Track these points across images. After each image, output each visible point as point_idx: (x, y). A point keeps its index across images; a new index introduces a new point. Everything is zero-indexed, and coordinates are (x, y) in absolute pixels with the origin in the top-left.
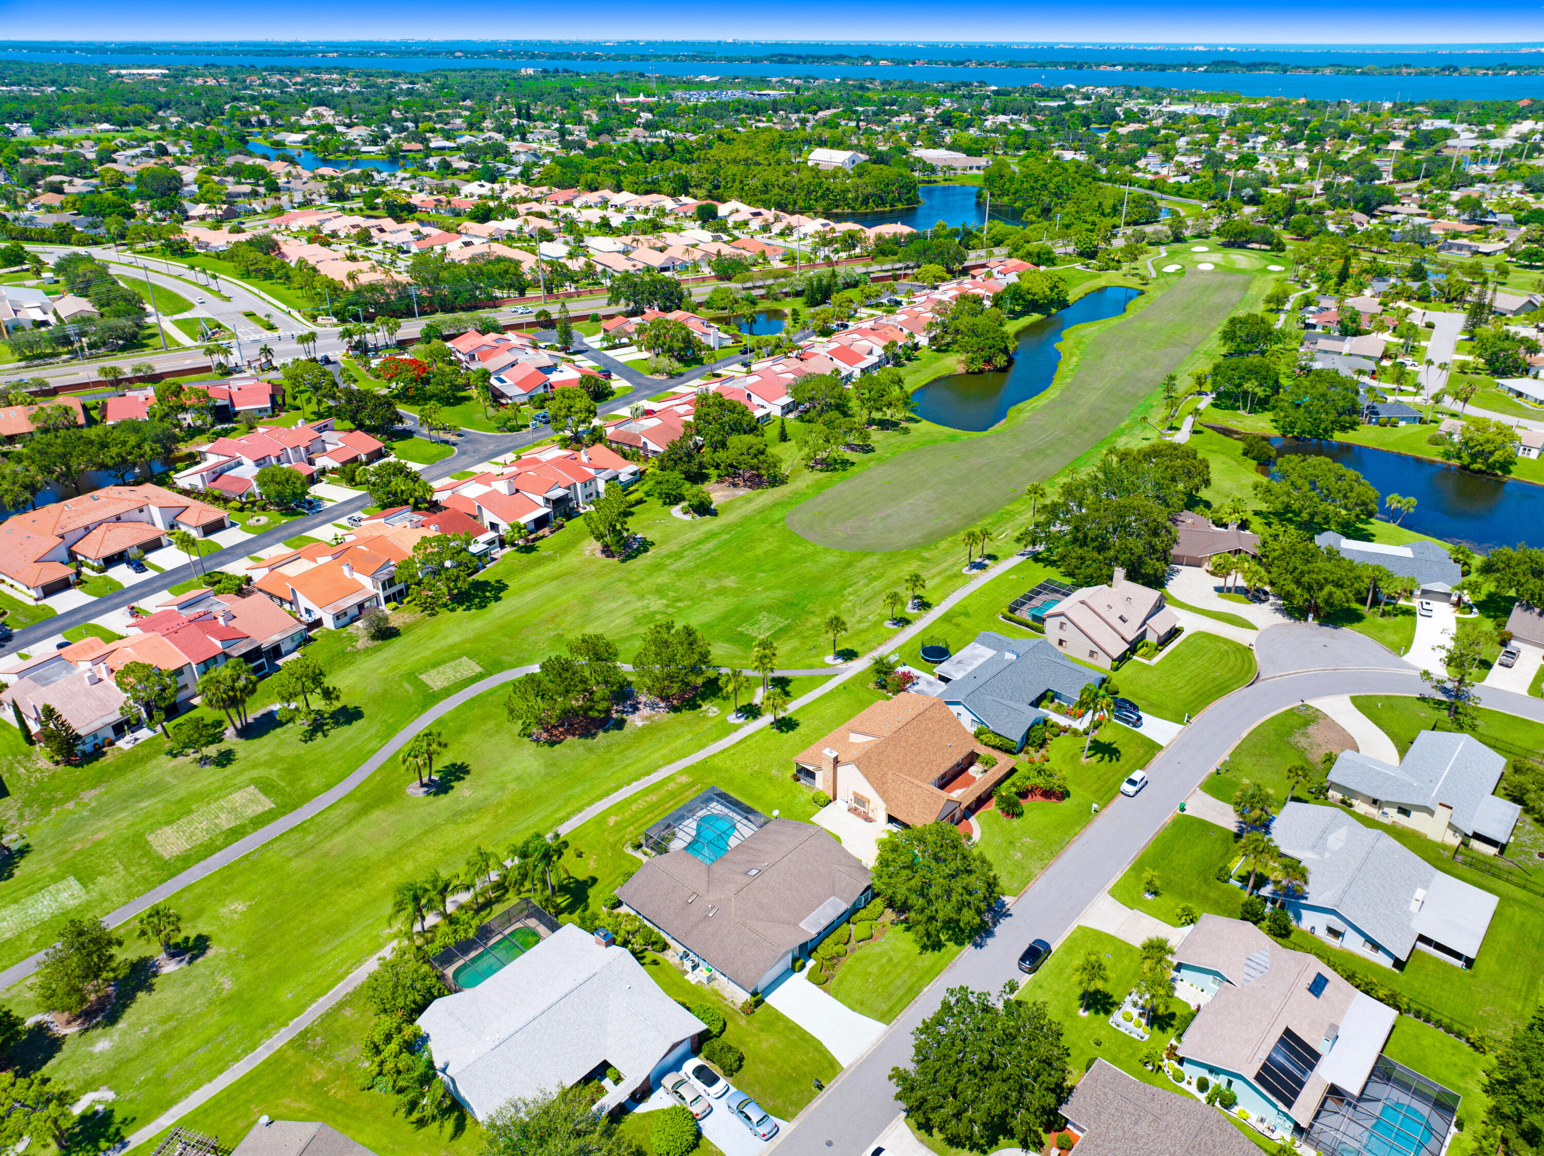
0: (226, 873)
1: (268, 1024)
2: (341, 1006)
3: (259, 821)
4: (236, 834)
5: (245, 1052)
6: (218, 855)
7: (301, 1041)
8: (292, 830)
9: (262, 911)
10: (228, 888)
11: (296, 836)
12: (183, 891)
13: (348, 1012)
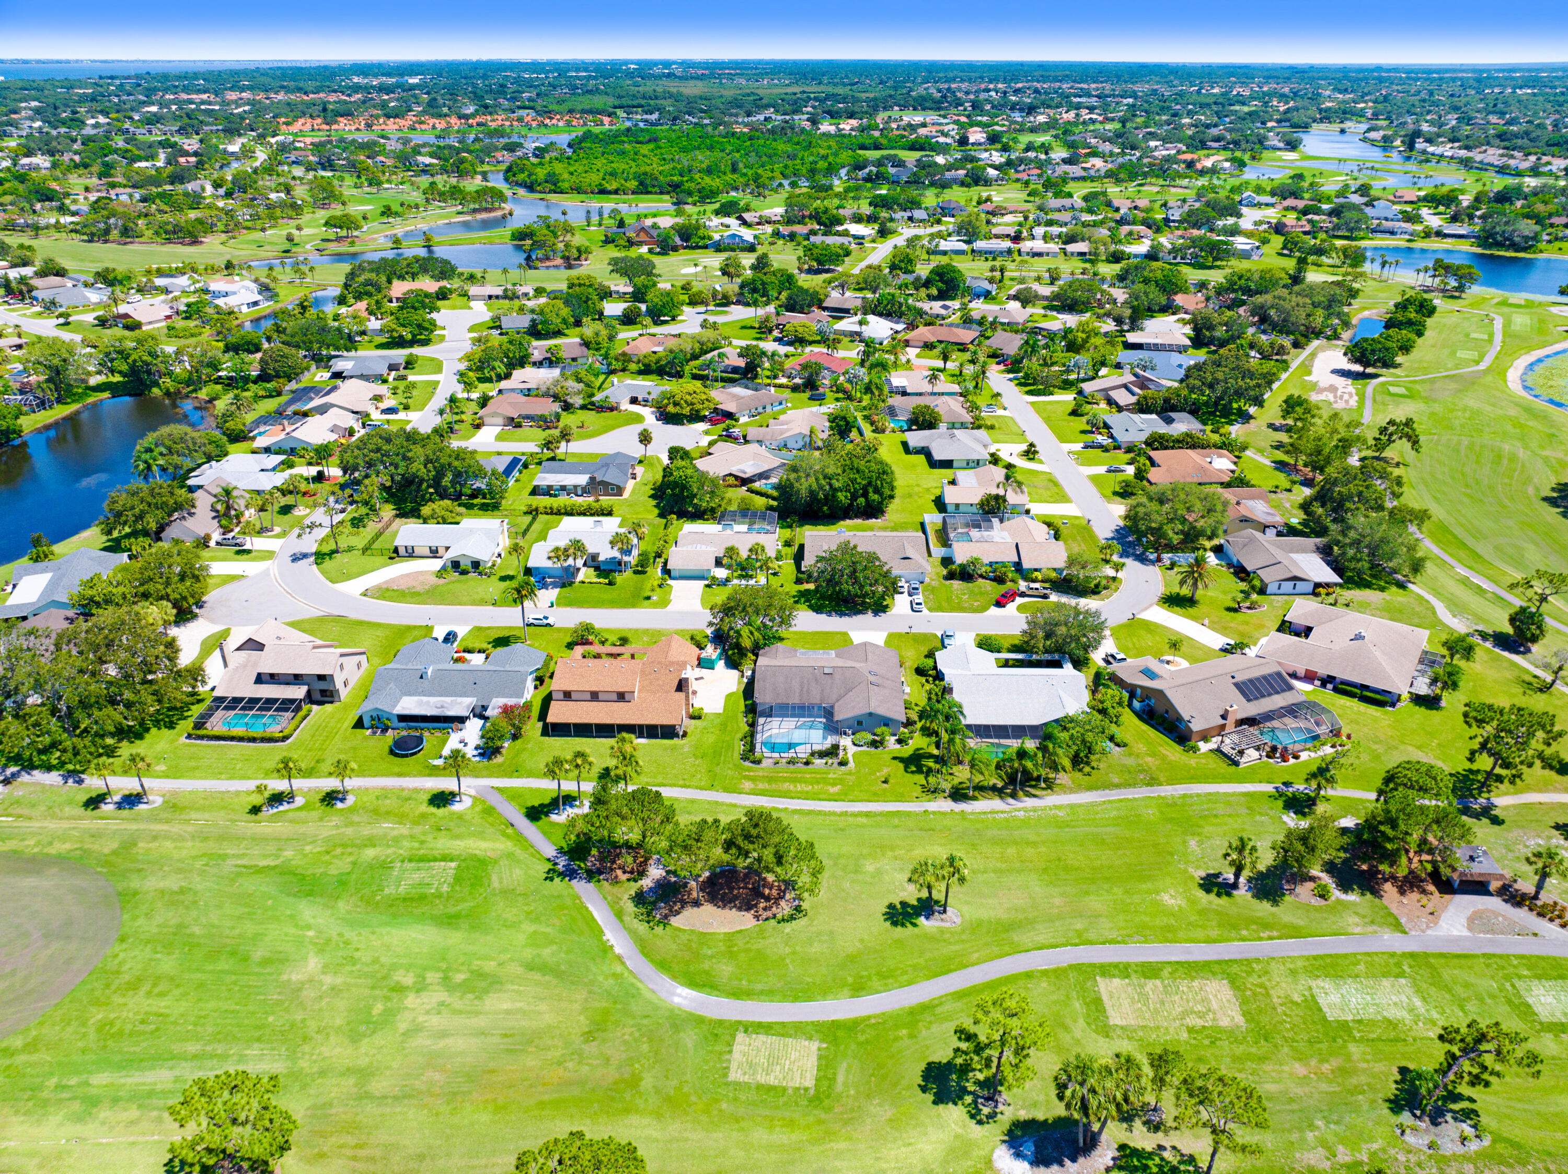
0: (1170, 936)
1: (1171, 804)
2: (1117, 786)
3: (1123, 970)
4: (1150, 971)
5: (1191, 796)
6: (1173, 959)
7: (1153, 781)
8: (1091, 943)
9: (1149, 885)
10: (1172, 921)
11: (1092, 936)
12: (1215, 941)
13: (1116, 780)
